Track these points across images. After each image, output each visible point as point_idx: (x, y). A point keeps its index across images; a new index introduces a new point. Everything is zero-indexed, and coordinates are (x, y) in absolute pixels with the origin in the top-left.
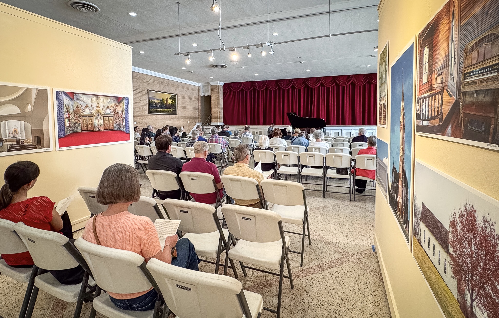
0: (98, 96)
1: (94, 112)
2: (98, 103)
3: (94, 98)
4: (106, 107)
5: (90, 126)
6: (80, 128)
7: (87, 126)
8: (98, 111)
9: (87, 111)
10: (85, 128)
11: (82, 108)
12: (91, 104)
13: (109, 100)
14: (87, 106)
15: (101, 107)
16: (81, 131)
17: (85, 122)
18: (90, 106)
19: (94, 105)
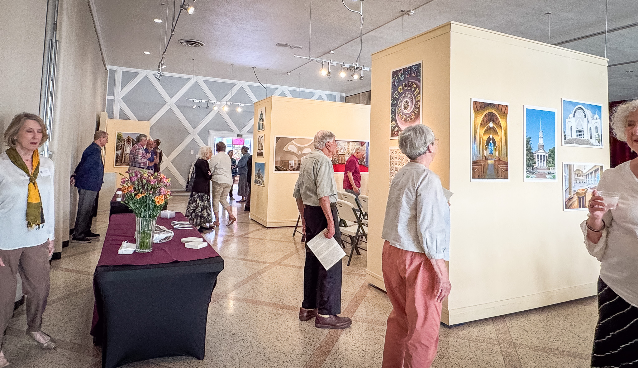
0: (348, 142)
1: (346, 152)
2: (348, 146)
3: (346, 143)
4: (353, 148)
5: (343, 161)
6: (338, 162)
7: (342, 161)
8: (348, 151)
9: (342, 151)
10: (340, 162)
11: (339, 149)
12: (344, 147)
13: (356, 144)
14: (342, 148)
15: (350, 148)
16: (338, 163)
17: (340, 158)
18: (344, 148)
19: (346, 148)
